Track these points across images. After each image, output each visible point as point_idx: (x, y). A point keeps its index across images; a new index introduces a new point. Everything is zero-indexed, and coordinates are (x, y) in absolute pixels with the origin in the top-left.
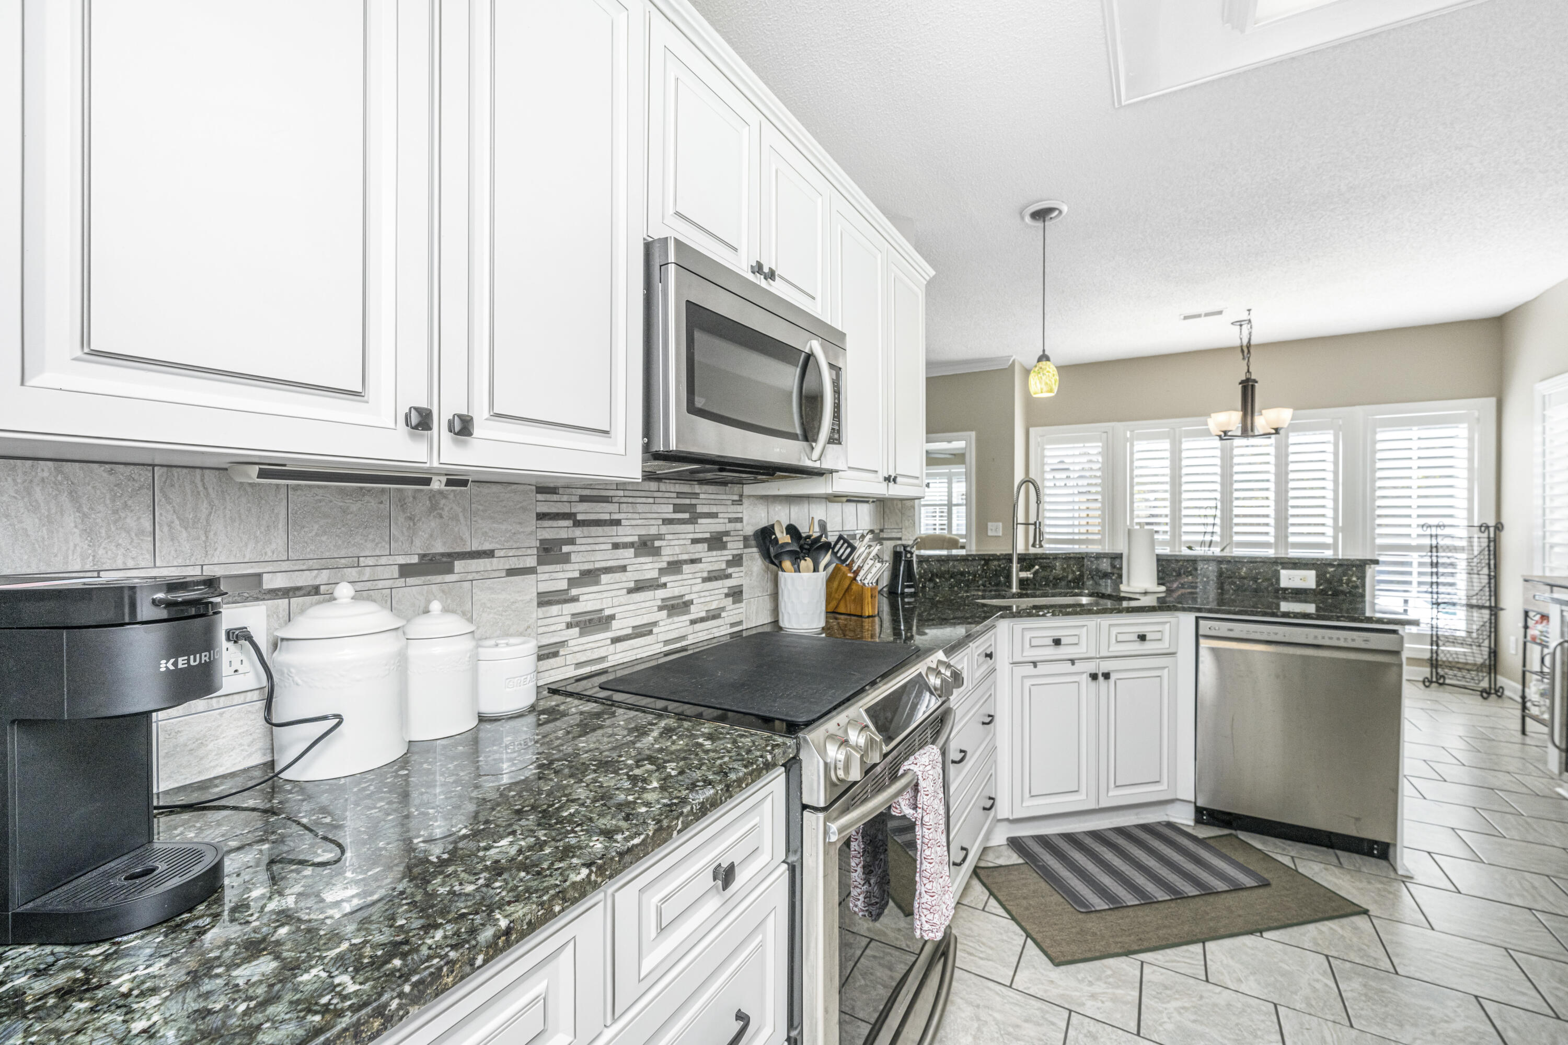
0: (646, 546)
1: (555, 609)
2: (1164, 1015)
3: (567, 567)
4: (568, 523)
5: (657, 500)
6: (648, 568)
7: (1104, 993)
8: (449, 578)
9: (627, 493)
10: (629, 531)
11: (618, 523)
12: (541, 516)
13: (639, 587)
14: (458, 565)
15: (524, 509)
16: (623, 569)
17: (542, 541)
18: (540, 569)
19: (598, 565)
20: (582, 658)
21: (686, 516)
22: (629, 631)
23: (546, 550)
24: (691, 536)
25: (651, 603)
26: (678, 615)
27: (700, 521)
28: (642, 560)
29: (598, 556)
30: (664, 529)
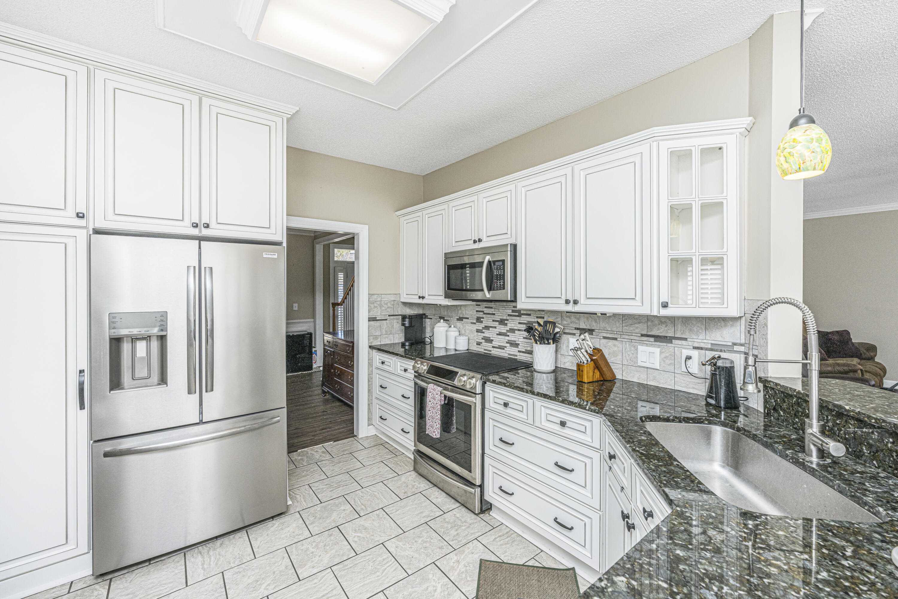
0: (502, 322)
1: (479, 334)
2: (436, 580)
3: (482, 324)
4: (482, 313)
5: (506, 308)
6: (503, 329)
7: (458, 567)
8: (463, 322)
9: (497, 306)
10: (497, 317)
11: (494, 314)
12: (477, 311)
13: (500, 334)
14: (464, 320)
15: (474, 309)
16: (495, 327)
17: (477, 317)
18: (477, 323)
19: (490, 325)
20: (486, 348)
21: (517, 314)
22: (497, 346)
23: (478, 319)
24: (519, 321)
25: (504, 340)
26: (514, 347)
27: (522, 316)
28: (501, 326)
29: (489, 323)
30: (508, 318)
